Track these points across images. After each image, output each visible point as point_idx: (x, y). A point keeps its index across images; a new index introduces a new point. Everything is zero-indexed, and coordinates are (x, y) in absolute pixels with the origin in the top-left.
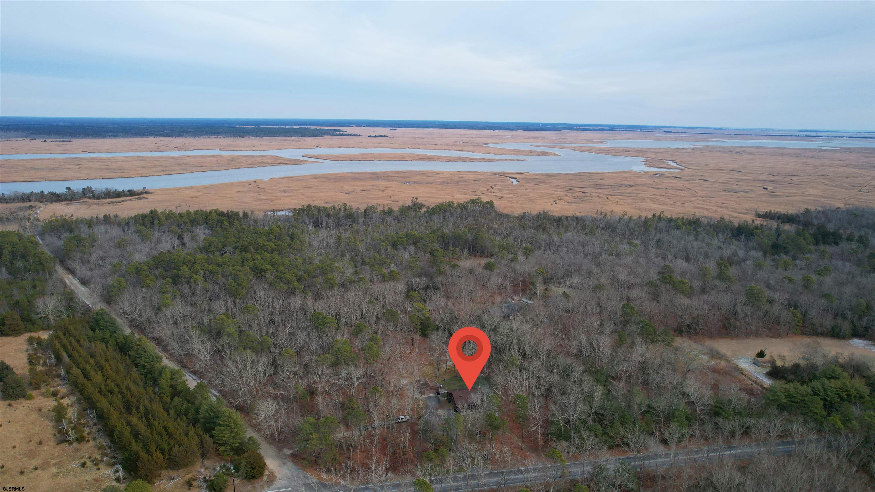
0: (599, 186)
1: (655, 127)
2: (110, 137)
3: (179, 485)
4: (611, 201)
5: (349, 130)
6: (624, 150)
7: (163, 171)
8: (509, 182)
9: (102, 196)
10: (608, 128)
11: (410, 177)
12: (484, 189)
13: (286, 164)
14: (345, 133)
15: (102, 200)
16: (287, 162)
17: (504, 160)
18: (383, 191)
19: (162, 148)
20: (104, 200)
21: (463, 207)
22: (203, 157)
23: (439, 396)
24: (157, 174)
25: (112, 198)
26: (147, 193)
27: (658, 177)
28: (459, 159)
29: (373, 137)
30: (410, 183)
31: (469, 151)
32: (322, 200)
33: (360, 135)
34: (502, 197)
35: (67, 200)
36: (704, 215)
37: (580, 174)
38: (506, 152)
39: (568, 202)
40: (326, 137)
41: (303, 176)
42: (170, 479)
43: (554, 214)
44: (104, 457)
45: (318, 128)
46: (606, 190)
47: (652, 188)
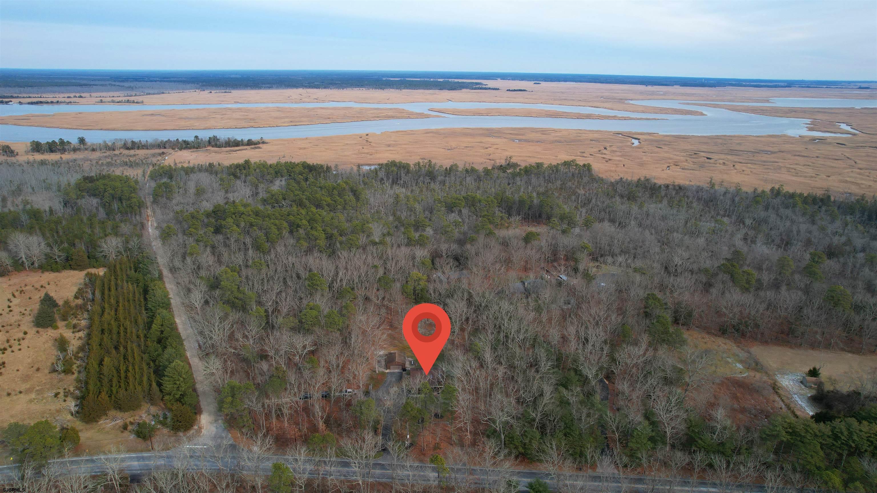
0: (732, 152)
1: (849, 82)
2: (265, 88)
3: (117, 427)
4: (736, 169)
5: (491, 83)
6: (789, 110)
7: (291, 122)
8: (629, 144)
9: (223, 144)
10: (786, 84)
11: (523, 135)
12: (595, 150)
13: (409, 118)
14: (487, 86)
15: (222, 149)
16: (410, 116)
17: (638, 119)
18: (487, 148)
19: (303, 100)
20: (224, 149)
21: (555, 169)
22: (335, 109)
23: (404, 372)
24: (284, 125)
25: (231, 147)
26: (263, 143)
27: (816, 143)
28: (589, 117)
29: (512, 91)
30: (520, 140)
31: (605, 108)
32: (419, 155)
33: (498, 89)
34: (610, 160)
35: (194, 147)
36: (849, 191)
37: (718, 137)
38: (645, 110)
39: (683, 169)
40: (464, 90)
41: (416, 131)
42: (114, 419)
43: (656, 181)
44: (76, 390)
45: (460, 81)
46: (737, 157)
47: (799, 156)
